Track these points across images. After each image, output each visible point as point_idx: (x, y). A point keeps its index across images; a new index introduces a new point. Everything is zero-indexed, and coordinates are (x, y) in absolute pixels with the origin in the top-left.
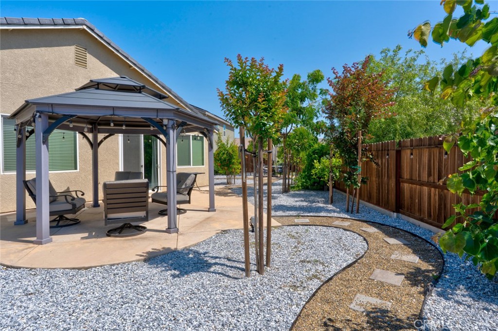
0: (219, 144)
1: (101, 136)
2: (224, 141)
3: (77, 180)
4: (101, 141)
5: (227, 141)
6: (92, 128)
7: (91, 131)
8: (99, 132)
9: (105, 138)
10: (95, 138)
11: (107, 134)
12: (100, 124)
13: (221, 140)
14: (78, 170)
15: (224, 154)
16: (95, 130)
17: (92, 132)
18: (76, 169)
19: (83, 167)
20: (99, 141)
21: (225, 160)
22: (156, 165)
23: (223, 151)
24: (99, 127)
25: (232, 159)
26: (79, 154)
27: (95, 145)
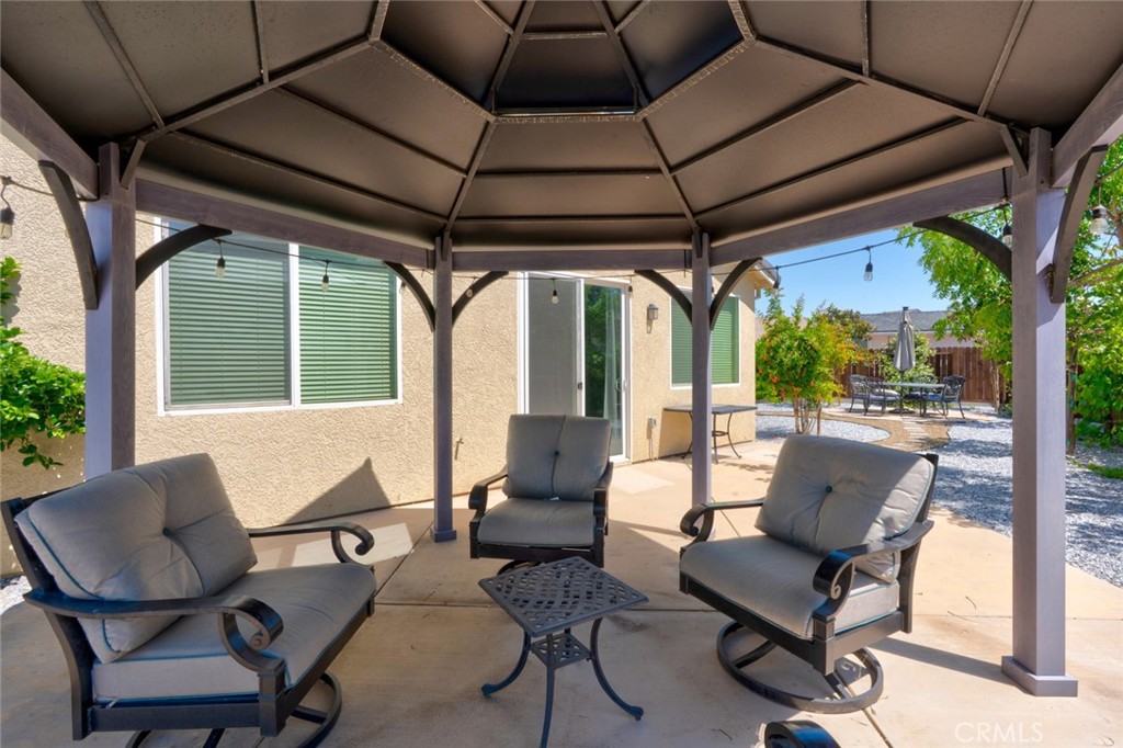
0: (772, 322)
1: (461, 282)
2: (788, 313)
3: (396, 430)
4: (464, 300)
5: (798, 310)
6: (434, 251)
7: (430, 262)
8: (456, 267)
9: (476, 288)
10: (444, 287)
11: (481, 274)
12: (459, 238)
13: (778, 308)
14: (400, 399)
15: (789, 348)
16: (444, 259)
17: (434, 267)
18: (394, 395)
19: (415, 388)
20: (454, 301)
21: (794, 367)
22: (615, 382)
23: (788, 342)
24: (455, 249)
25: (814, 363)
26: (404, 348)
27: (442, 315)
